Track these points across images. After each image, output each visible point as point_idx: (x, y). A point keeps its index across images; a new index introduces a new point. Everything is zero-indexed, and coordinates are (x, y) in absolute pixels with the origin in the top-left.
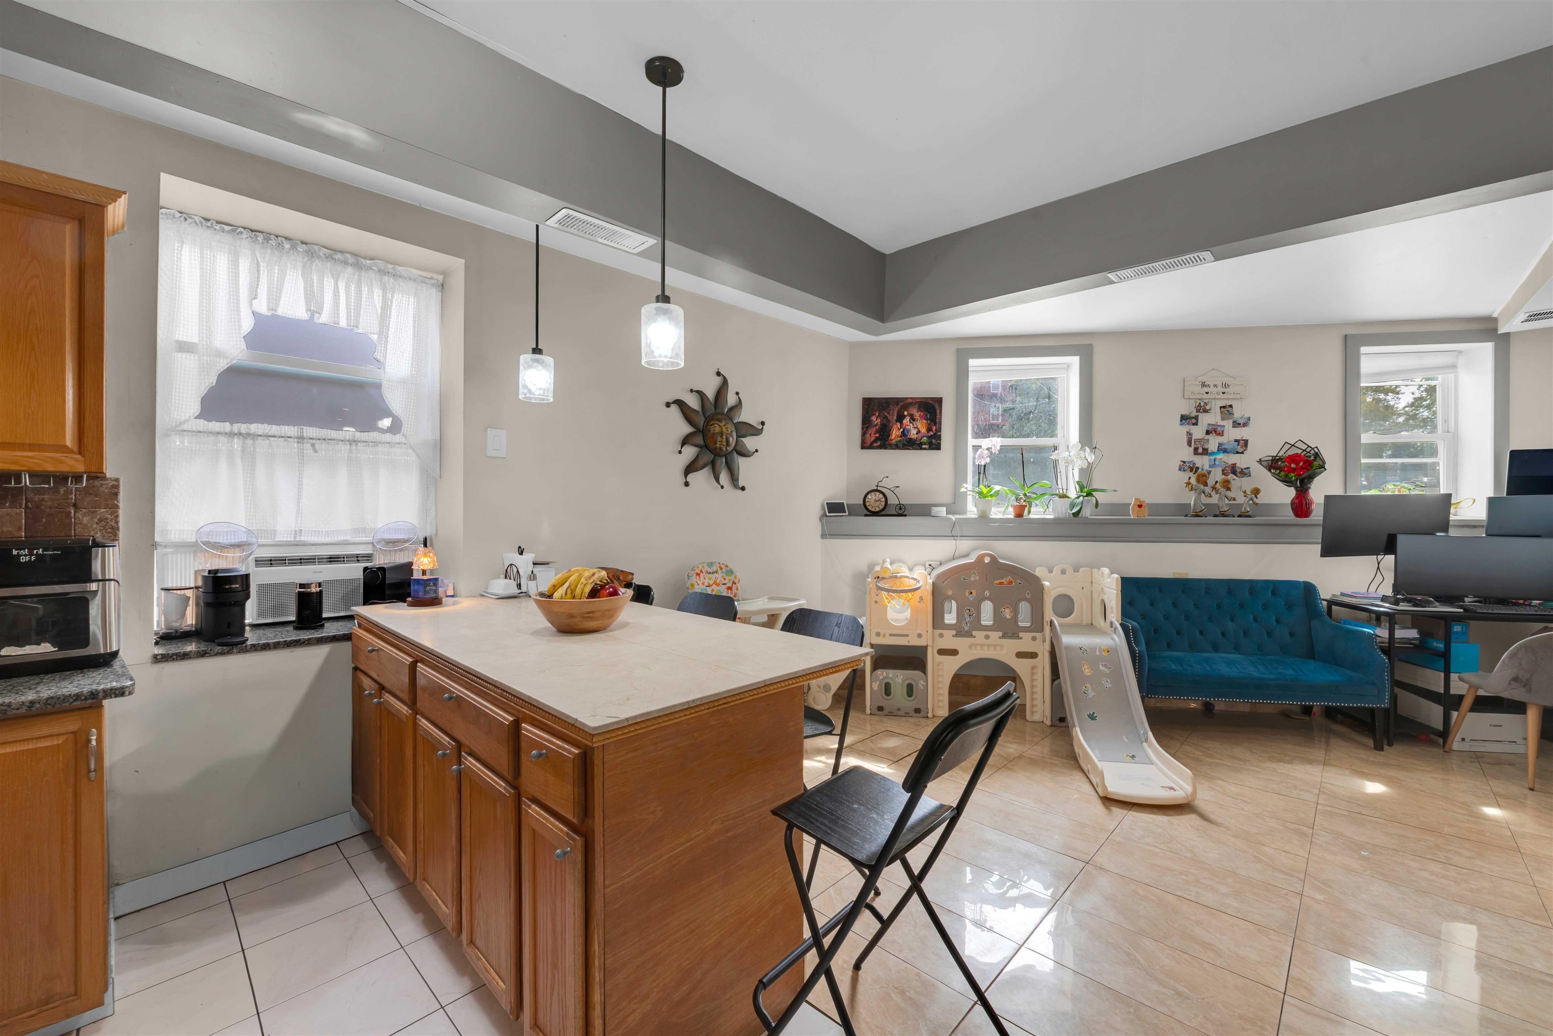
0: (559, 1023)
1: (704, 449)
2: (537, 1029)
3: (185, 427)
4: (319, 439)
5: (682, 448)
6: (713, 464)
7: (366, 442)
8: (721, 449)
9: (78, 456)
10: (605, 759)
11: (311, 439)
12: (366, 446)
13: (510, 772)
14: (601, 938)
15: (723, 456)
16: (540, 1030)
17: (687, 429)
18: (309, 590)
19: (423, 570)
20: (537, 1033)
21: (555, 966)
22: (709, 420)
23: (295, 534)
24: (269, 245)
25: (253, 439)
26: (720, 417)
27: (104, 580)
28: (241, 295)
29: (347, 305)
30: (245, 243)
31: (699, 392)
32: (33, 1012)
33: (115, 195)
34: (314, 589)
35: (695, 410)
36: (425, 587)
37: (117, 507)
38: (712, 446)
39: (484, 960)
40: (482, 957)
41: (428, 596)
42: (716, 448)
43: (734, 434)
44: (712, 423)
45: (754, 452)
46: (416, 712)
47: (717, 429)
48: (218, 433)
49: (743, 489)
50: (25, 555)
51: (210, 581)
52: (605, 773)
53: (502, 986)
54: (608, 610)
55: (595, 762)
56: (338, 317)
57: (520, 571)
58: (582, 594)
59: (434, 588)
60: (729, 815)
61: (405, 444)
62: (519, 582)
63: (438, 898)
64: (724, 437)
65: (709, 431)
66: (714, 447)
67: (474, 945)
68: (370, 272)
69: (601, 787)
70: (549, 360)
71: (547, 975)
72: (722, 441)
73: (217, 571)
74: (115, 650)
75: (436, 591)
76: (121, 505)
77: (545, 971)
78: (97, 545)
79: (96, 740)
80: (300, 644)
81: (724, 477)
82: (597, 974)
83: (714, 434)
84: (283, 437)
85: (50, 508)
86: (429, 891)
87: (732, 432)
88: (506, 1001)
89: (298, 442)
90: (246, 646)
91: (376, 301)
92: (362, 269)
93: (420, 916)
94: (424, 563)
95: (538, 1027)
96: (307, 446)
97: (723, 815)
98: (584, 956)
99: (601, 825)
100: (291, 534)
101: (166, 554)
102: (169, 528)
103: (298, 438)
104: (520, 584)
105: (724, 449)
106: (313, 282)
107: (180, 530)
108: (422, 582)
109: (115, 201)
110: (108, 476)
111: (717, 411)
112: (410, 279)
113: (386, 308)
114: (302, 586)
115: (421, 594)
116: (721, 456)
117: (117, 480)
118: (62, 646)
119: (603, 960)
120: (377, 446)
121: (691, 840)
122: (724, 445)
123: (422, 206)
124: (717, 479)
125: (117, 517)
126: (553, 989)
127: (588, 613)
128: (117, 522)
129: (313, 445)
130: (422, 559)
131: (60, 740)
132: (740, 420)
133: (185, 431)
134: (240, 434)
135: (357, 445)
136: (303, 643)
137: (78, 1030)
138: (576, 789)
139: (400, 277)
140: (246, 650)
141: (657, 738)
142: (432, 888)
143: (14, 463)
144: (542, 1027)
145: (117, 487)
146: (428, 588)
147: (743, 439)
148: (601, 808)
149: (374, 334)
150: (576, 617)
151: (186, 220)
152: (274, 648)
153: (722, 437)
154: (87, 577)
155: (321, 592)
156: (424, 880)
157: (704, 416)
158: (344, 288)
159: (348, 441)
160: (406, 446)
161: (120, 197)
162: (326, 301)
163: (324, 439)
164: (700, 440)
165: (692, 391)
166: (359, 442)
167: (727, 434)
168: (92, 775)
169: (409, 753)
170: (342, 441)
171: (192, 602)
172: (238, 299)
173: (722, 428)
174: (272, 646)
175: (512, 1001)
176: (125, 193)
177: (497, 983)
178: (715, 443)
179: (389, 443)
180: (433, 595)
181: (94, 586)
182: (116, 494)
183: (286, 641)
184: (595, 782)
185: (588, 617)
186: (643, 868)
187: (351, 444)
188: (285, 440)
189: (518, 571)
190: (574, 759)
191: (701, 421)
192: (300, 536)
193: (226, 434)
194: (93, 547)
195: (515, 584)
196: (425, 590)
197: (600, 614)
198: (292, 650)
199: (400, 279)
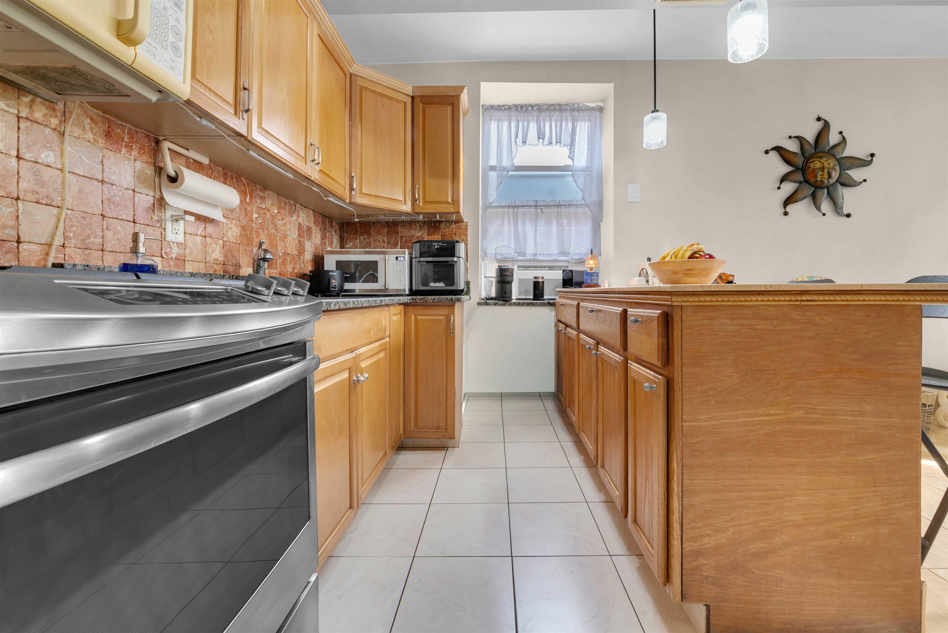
0: (649, 521)
1: (804, 184)
2: (636, 524)
3: (493, 205)
4: (544, 206)
5: (780, 184)
6: (814, 196)
7: (565, 205)
8: (822, 181)
9: (452, 206)
10: (683, 319)
11: (540, 206)
12: (565, 208)
13: (621, 345)
14: (679, 460)
15: (824, 188)
16: (638, 525)
17: (786, 169)
18: (538, 280)
19: (591, 268)
20: (636, 526)
21: (647, 478)
22: (808, 159)
23: (534, 255)
24: (523, 111)
25: (517, 208)
26: (821, 154)
27: (459, 257)
28: (512, 137)
29: (556, 132)
30: (514, 113)
31: (797, 137)
32: (434, 431)
33: (462, 88)
34: (541, 280)
35: (794, 153)
36: (591, 277)
37: (467, 235)
38: (812, 180)
39: (609, 477)
40: (608, 476)
41: (593, 282)
42: (817, 181)
43: (837, 168)
44: (812, 160)
45: (861, 182)
46: (579, 332)
47: (817, 165)
48: (504, 206)
49: (848, 216)
50: (436, 245)
51: (499, 270)
52: (683, 330)
53: (617, 494)
54: (704, 270)
55: (675, 318)
56: (552, 140)
57: (648, 271)
58: (683, 256)
59: (596, 278)
60: (815, 409)
61: (584, 205)
62: (647, 279)
63: (588, 441)
64: (826, 171)
65: (809, 167)
66: (814, 180)
67: (604, 468)
68: (566, 112)
69: (680, 340)
70: (663, 115)
71: (642, 485)
72: (823, 175)
73: (501, 266)
74: (462, 289)
75: (597, 280)
76: (469, 234)
77: (641, 483)
78: (457, 242)
79: (453, 320)
80: (533, 305)
81: (826, 206)
82: (675, 487)
83: (814, 170)
84: (529, 206)
85: (448, 235)
86: (584, 437)
87: (834, 166)
88: (619, 503)
89: (535, 208)
90: (511, 303)
91: (570, 127)
92: (562, 111)
93: (583, 457)
94: (591, 263)
95: (637, 523)
96: (539, 210)
97: (808, 406)
98: (666, 470)
99: (680, 370)
100: (532, 255)
101: (486, 264)
102: (487, 252)
103: (535, 206)
104: (648, 280)
105: (826, 182)
106: (541, 124)
107: (491, 253)
108: (589, 274)
109: (463, 92)
110: (464, 221)
111: (817, 151)
112: (586, 110)
113: (574, 129)
114: (535, 278)
115: (589, 281)
116: (822, 188)
117: (467, 223)
118: (447, 285)
119: (681, 478)
120: (570, 207)
121: (769, 415)
122: (825, 178)
123: (590, 59)
124: (818, 208)
125: (467, 239)
126: (645, 495)
127: (688, 270)
128: (467, 241)
129: (541, 209)
130: (589, 261)
131: (442, 318)
132: (845, 154)
133: (492, 207)
134: (512, 206)
135: (561, 207)
136: (534, 304)
137: (448, 448)
138: (660, 340)
139: (581, 110)
140: (511, 305)
141: (733, 314)
142: (586, 436)
143: (435, 209)
144: (639, 523)
145: (467, 226)
146: (593, 278)
147: (849, 172)
148: (679, 357)
149: (569, 145)
150: (678, 274)
151: (492, 108)
152: (522, 305)
153: (823, 171)
154: (453, 255)
155: (543, 282)
156: (583, 431)
157: (804, 156)
158: (554, 124)
159: (556, 206)
160: (584, 206)
161: (464, 89)
162: (546, 134)
163: (546, 206)
164: (799, 176)
165: (790, 137)
166: (562, 206)
167: (828, 168)
168: (451, 335)
169: (576, 357)
170: (554, 206)
171: (494, 284)
172: (511, 141)
173: (823, 163)
174: (521, 304)
175: (623, 503)
176: (465, 86)
177: (615, 491)
178: (816, 177)
179: (576, 205)
180: (596, 282)
181: (455, 259)
182: (467, 229)
183: (527, 302)
184: (675, 334)
185: (688, 273)
186: (718, 420)
187: (558, 207)
188: (530, 208)
189: (647, 272)
190: (658, 317)
191: (800, 161)
192: (536, 256)
193: (507, 206)
194: (456, 242)
195: (645, 280)
196: (591, 279)
197: (697, 271)
198: (530, 307)
199: (581, 111)
